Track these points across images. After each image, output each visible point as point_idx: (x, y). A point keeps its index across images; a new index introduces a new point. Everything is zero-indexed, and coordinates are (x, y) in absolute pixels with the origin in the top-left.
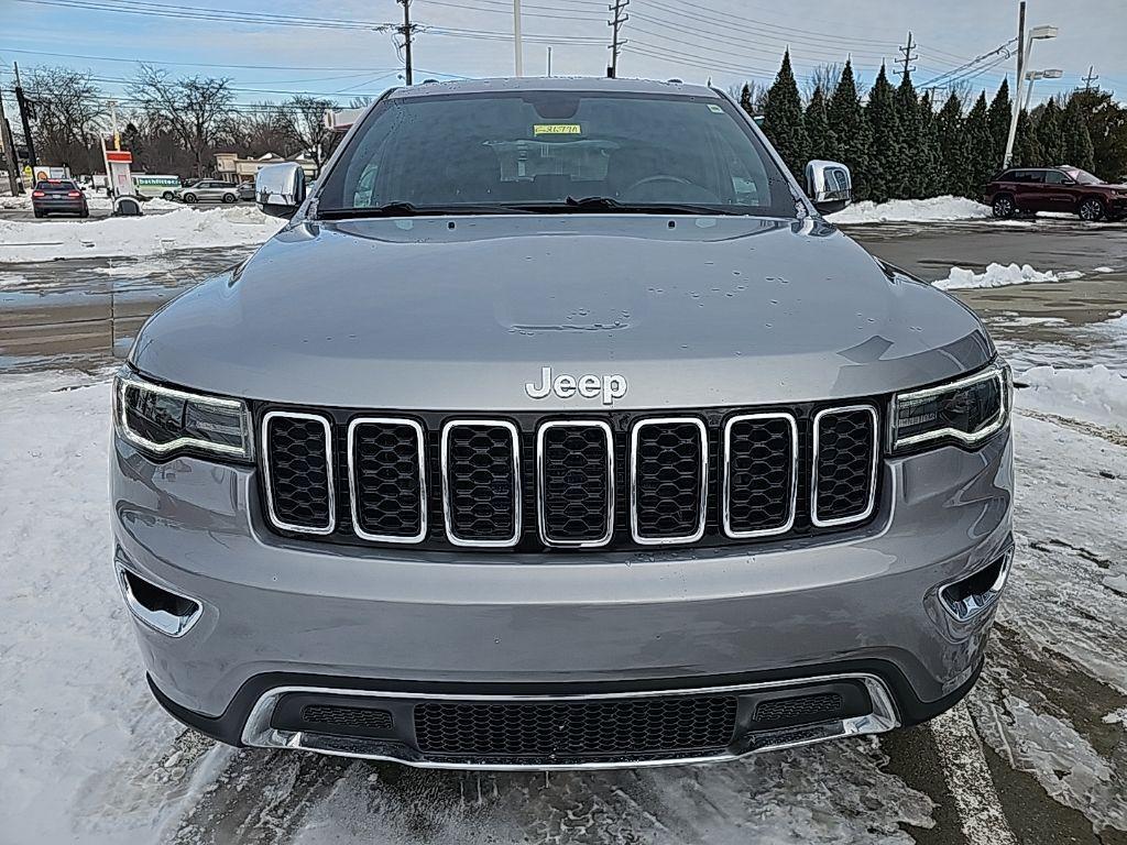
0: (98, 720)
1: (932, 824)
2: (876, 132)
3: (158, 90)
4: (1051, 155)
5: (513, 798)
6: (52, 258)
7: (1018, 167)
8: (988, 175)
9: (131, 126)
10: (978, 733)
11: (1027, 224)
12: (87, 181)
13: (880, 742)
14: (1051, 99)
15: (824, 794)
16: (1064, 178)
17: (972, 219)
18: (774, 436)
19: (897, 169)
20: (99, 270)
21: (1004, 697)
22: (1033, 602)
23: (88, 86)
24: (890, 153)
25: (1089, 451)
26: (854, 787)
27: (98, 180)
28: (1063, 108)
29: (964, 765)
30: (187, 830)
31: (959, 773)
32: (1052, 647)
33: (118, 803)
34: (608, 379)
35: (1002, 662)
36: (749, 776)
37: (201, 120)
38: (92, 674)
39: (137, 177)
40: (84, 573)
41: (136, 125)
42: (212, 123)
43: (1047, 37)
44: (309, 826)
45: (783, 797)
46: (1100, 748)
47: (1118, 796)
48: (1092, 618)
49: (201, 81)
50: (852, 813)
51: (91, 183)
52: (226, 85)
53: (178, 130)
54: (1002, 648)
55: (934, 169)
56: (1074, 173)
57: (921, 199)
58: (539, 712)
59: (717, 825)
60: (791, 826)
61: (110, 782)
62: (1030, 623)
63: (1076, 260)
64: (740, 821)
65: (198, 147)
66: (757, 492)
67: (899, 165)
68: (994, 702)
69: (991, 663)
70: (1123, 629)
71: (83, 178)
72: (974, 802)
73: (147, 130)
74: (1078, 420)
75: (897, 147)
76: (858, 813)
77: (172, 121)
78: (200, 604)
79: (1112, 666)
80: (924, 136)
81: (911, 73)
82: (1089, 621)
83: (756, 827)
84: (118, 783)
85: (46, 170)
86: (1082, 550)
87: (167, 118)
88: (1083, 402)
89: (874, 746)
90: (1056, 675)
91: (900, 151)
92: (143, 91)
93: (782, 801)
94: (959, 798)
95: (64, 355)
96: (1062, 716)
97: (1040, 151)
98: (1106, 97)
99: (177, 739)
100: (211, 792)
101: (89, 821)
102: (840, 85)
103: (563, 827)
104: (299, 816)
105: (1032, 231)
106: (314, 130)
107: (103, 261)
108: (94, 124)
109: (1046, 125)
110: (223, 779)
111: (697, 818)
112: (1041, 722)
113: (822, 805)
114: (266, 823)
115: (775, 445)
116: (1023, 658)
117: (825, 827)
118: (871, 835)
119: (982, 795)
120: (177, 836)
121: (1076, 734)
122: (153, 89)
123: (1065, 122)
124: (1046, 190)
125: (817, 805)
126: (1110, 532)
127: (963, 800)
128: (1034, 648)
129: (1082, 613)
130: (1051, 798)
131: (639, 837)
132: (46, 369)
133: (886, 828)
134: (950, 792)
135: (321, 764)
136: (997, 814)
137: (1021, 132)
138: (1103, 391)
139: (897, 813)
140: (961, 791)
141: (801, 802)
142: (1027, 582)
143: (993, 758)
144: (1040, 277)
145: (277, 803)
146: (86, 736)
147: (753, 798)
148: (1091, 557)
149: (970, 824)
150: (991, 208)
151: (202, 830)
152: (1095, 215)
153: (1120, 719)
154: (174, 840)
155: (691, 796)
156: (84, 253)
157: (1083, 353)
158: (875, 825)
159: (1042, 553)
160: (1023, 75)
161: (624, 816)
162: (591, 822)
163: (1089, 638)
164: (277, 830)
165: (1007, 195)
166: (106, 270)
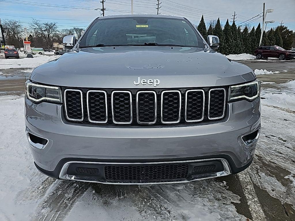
0: (22, 178)
1: (240, 202)
2: (226, 37)
3: (38, 25)
4: (271, 43)
5: (130, 196)
6: (10, 68)
7: (263, 46)
8: (255, 48)
9: (30, 35)
10: (252, 181)
11: (265, 61)
12: (19, 49)
13: (226, 183)
14: (272, 28)
15: (212, 195)
16: (275, 49)
17: (251, 59)
18: (198, 96)
19: (231, 46)
20: (22, 71)
21: (259, 172)
22: (266, 150)
23: (19, 24)
24: (230, 42)
25: (281, 114)
26: (219, 194)
27: (22, 49)
28: (275, 31)
29: (248, 188)
30: (45, 204)
31: (247, 190)
32: (271, 160)
33: (27, 198)
34: (155, 80)
35: (258, 164)
36: (192, 191)
37: (49, 34)
38: (20, 167)
39: (32, 48)
40: (18, 143)
41: (32, 35)
42: (52, 34)
43: (271, 12)
44: (77, 203)
45: (201, 196)
46: (284, 185)
47: (288, 195)
48: (282, 154)
49: (49, 23)
50: (219, 200)
51: (20, 50)
52: (56, 24)
53: (43, 36)
54: (258, 161)
55: (241, 46)
56: (278, 48)
57: (238, 54)
58: (137, 168)
59: (183, 202)
60: (203, 203)
61: (25, 193)
62: (265, 155)
63: (278, 69)
64: (190, 202)
65: (48, 41)
66: (194, 110)
67: (232, 45)
68: (256, 173)
69: (255, 164)
70: (290, 156)
71: (18, 49)
72: (251, 197)
73: (35, 36)
74: (278, 107)
75: (231, 40)
76: (220, 200)
77: (41, 34)
78: (48, 140)
79: (287, 165)
80: (239, 38)
81: (235, 22)
82: (281, 154)
83: (194, 203)
84: (27, 193)
85: (8, 46)
86: (279, 138)
87: (40, 33)
88: (280, 102)
89: (224, 184)
90: (273, 167)
91: (232, 42)
92: (34, 26)
93: (201, 197)
94: (247, 196)
95: (13, 91)
96: (274, 177)
97: (269, 42)
98: (286, 28)
99: (42, 183)
100: (51, 195)
101: (19, 202)
102: (217, 24)
103: (144, 203)
104: (74, 201)
105: (266, 62)
106: (79, 36)
107: (23, 69)
108: (21, 34)
109: (270, 35)
110: (54, 192)
111: (178, 201)
112: (268, 178)
113: (211, 198)
114: (66, 202)
115: (199, 98)
116: (264, 163)
117: (212, 203)
118: (224, 205)
119: (253, 196)
120: (42, 206)
121: (277, 181)
122: (36, 25)
123: (275, 34)
124: (270, 52)
125: (210, 198)
126: (286, 133)
127: (248, 197)
128: (266, 160)
129: (279, 152)
130: (271, 196)
131: (163, 205)
132: (8, 95)
133: (228, 203)
134: (244, 195)
135: (80, 188)
136: (256, 200)
137: (264, 37)
138: (285, 99)
139: (230, 200)
140: (247, 194)
141: (205, 197)
142: (265, 145)
143: (255, 186)
144: (268, 73)
145: (68, 198)
146: (18, 182)
147: (193, 196)
148: (281, 139)
149: (249, 202)
150: (256, 57)
151: (49, 204)
152: (283, 58)
153: (289, 177)
154: (41, 206)
155: (177, 196)
156: (18, 67)
157: (280, 91)
158: (225, 202)
159: (269, 138)
160: (264, 22)
161: (159, 200)
162: (151, 202)
163: (281, 158)
164: (69, 204)
165: (260, 53)
166: (24, 71)
